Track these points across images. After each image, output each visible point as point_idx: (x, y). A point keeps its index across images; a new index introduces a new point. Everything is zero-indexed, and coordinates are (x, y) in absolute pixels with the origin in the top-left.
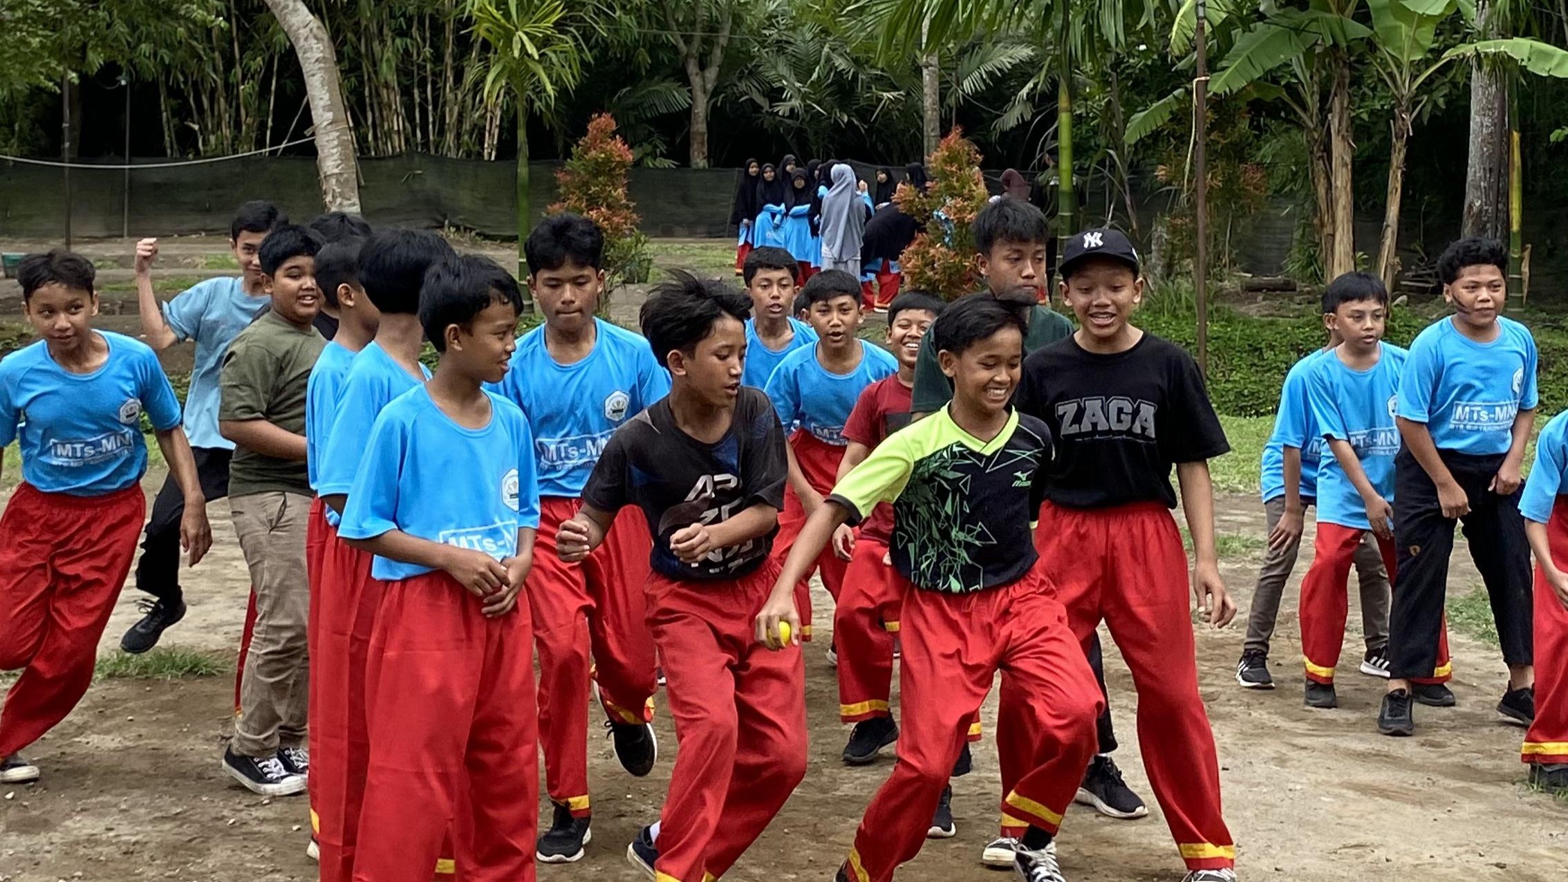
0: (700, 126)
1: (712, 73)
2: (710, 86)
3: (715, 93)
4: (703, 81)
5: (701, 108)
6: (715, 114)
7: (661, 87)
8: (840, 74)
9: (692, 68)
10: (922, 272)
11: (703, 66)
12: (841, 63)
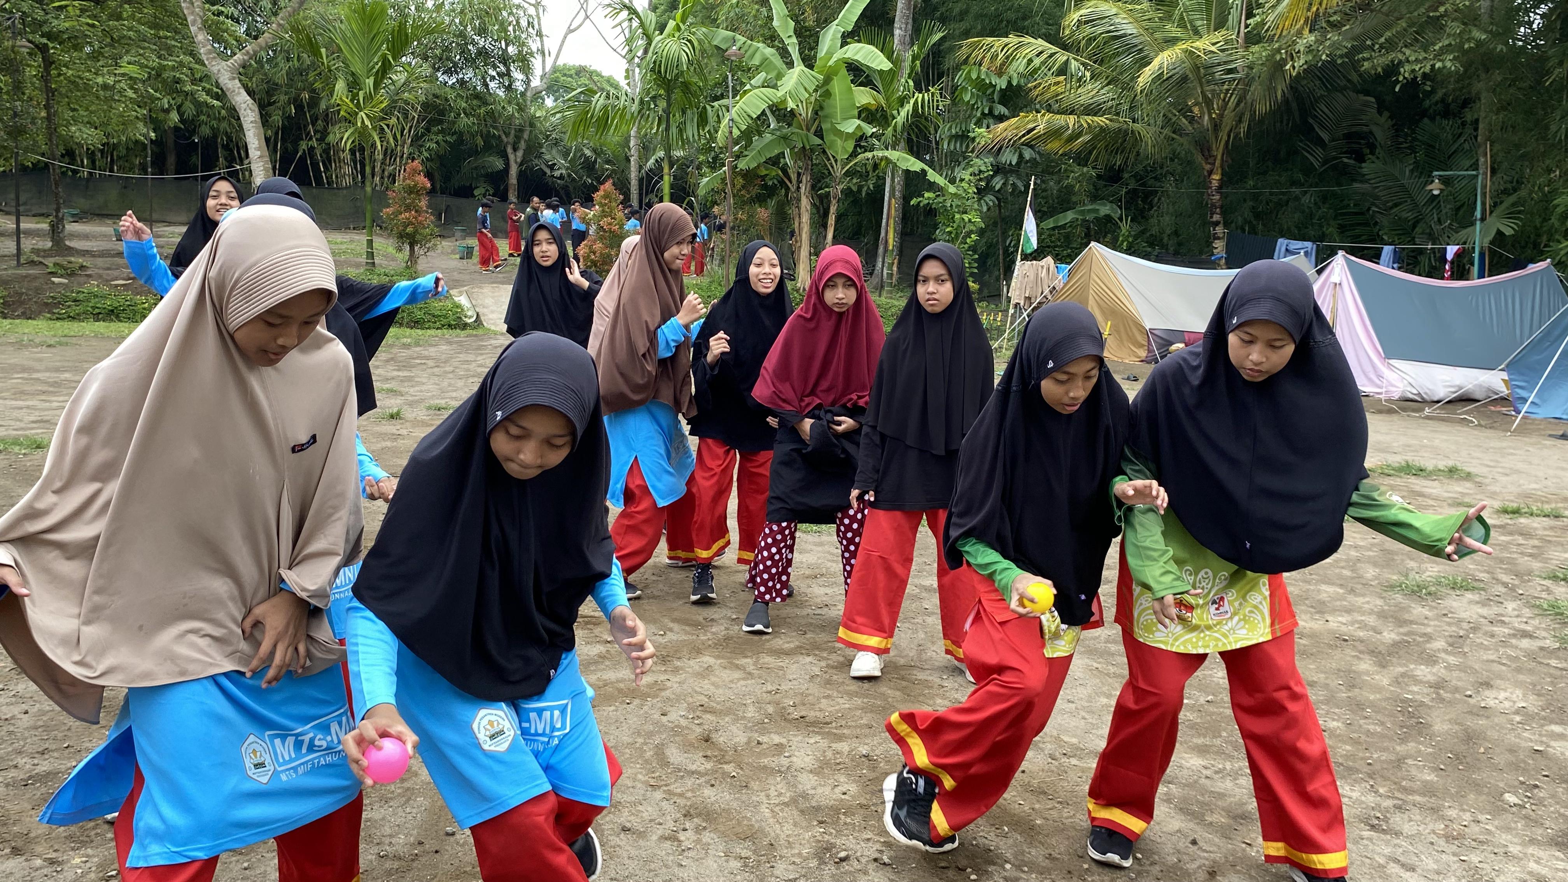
0: (513, 179)
1: (520, 154)
2: (519, 160)
3: (521, 164)
4: (515, 158)
5: (514, 171)
6: (521, 175)
7: (491, 159)
8: (587, 158)
9: (509, 150)
10: (589, 256)
11: (515, 150)
12: (588, 153)
